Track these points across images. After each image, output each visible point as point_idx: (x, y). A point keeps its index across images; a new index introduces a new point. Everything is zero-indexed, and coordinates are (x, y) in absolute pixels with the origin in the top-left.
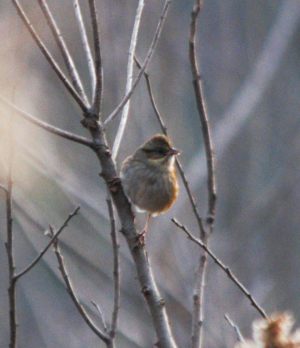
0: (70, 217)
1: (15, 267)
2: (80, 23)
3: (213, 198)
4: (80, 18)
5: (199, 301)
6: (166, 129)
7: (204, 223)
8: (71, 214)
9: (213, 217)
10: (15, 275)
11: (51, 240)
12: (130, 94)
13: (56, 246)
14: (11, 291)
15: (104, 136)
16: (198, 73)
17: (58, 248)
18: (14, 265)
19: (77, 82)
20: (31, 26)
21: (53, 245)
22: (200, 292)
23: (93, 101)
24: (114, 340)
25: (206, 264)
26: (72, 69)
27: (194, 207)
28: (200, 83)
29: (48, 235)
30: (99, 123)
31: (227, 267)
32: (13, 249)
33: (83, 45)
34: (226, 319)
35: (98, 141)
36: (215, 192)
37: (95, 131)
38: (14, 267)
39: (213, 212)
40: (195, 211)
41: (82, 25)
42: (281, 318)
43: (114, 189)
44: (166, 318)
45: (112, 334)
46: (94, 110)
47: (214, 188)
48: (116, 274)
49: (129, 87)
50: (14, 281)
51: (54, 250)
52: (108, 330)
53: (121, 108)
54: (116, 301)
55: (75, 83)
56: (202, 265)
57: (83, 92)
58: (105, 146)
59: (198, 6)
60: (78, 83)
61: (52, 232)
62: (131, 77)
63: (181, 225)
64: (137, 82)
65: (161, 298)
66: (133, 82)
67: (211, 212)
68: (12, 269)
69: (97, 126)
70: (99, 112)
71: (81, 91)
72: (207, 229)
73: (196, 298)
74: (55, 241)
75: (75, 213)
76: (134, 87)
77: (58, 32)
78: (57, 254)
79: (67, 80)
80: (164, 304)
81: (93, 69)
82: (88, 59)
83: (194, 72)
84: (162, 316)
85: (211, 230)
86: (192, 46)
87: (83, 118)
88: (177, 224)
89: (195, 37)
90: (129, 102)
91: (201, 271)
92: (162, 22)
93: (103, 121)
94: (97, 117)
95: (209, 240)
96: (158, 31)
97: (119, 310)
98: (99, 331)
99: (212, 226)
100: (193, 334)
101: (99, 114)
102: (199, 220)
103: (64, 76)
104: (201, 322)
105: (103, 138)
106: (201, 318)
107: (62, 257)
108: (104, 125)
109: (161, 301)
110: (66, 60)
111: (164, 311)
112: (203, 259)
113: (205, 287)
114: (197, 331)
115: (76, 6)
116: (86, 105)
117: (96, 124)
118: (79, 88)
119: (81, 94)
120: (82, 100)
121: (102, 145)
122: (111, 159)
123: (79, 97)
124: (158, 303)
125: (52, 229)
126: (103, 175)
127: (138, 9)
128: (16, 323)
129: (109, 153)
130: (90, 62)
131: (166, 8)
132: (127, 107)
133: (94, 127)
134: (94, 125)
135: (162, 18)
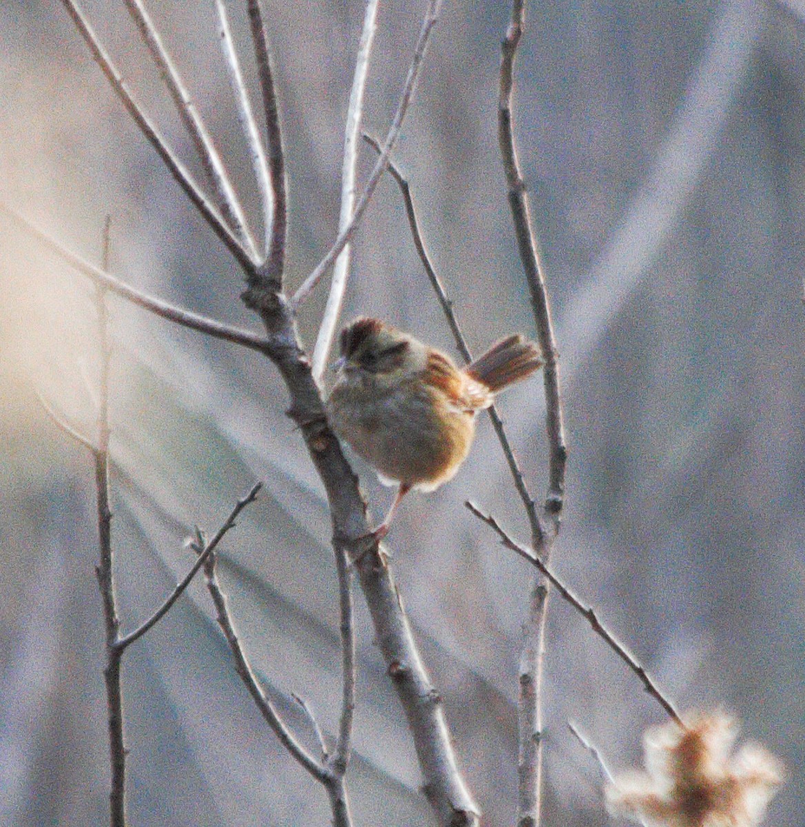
0: (241, 506)
1: (119, 620)
2: (233, 72)
3: (559, 456)
4: (233, 62)
5: (533, 688)
6: (450, 303)
7: (539, 511)
8: (242, 500)
9: (560, 499)
10: (120, 638)
11: (197, 558)
12: (352, 230)
13: (209, 572)
14: (112, 676)
15: (295, 326)
16: (520, 177)
17: (216, 577)
18: (117, 616)
19: (230, 208)
20: (124, 85)
21: (202, 569)
22: (534, 668)
23: (268, 248)
24: (344, 780)
26: (219, 178)
27: (517, 477)
28: (525, 198)
29: (193, 546)
30: (283, 297)
31: (591, 607)
32: (113, 581)
33: (241, 122)
34: (572, 731)
35: (280, 338)
36: (564, 443)
37: (273, 315)
38: (117, 622)
39: (561, 487)
40: (520, 486)
41: (238, 77)
42: (708, 722)
43: (320, 446)
44: (443, 731)
45: (341, 766)
46: (271, 269)
47: (563, 434)
48: (346, 630)
49: (347, 216)
50: (116, 653)
51: (206, 580)
52: (330, 758)
53: (331, 264)
54: (347, 692)
55: (225, 210)
56: (538, 607)
57: (245, 229)
58: (297, 349)
59: (516, 26)
60: (232, 211)
61: (201, 542)
62: (350, 192)
63: (486, 516)
64: (365, 203)
65: (432, 687)
66: (356, 202)
67: (556, 486)
68: (112, 626)
69: (278, 304)
70: (281, 272)
71: (239, 227)
72: (547, 526)
73: (527, 680)
74: (208, 560)
75: (252, 498)
76: (359, 215)
77: (185, 95)
78: (213, 589)
79: (208, 205)
80: (437, 700)
81: (265, 177)
82: (255, 155)
83: (512, 176)
84: (434, 726)
86: (505, 117)
87: (244, 287)
88: (477, 513)
89: (511, 95)
90: (347, 248)
91: (535, 621)
92: (416, 68)
93: (290, 294)
94: (277, 285)
95: (552, 550)
96: (409, 88)
97: (354, 711)
98: (312, 759)
99: (560, 520)
100: (521, 762)
101: (280, 279)
102: (530, 506)
103: (201, 195)
104: (538, 734)
105: (292, 331)
106: (539, 727)
107: (224, 596)
108: (293, 302)
109: (432, 694)
110: (205, 159)
111: (439, 716)
112: (540, 593)
113: (547, 657)
114: (530, 754)
115: (223, 35)
116: (251, 259)
117: (275, 299)
118: (236, 220)
119: (239, 234)
120: (242, 247)
121: (290, 348)
122: (310, 377)
123: (236, 241)
124: (424, 697)
125: (201, 534)
126: (294, 413)
127: (363, 38)
128: (124, 746)
129: (306, 364)
130: (257, 160)
131: (426, 37)
132: (343, 261)
133: (271, 306)
134: (270, 302)
135: (417, 58)
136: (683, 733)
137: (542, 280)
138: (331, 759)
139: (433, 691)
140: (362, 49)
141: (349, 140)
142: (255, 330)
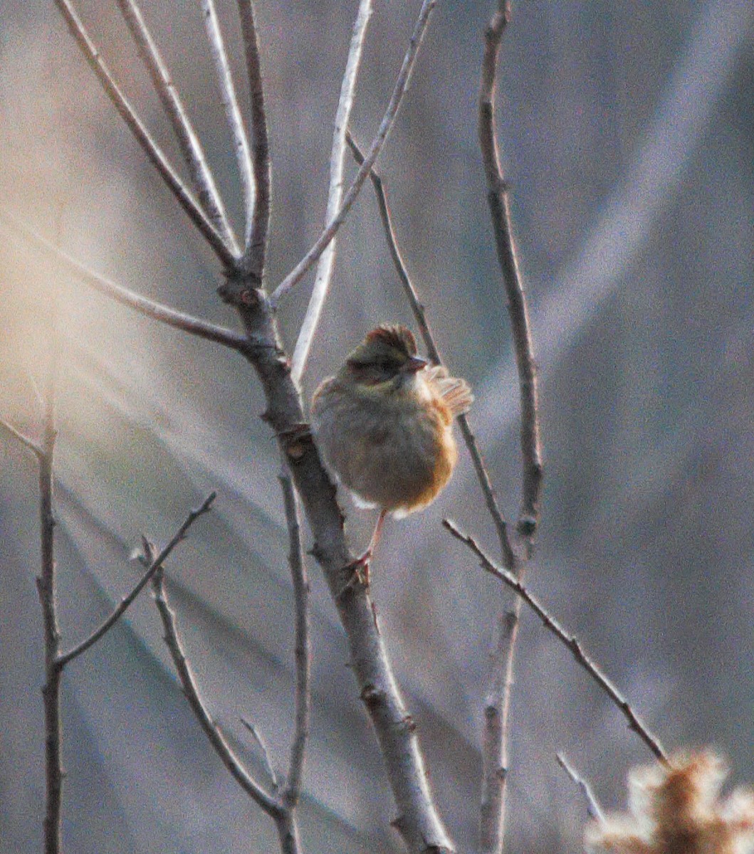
0: (193, 516)
1: (60, 635)
2: (217, 53)
3: (534, 474)
4: (218, 42)
5: (499, 722)
6: (422, 308)
7: (512, 533)
8: (195, 510)
9: (533, 520)
10: (60, 654)
11: (145, 572)
12: (337, 224)
13: (157, 587)
14: (51, 693)
15: (274, 325)
16: (501, 175)
17: (164, 593)
19: (210, 195)
20: (101, 61)
21: (150, 583)
22: (501, 700)
23: (248, 241)
24: (294, 813)
25: (516, 630)
26: (198, 164)
27: (489, 495)
28: (506, 199)
29: (140, 559)
30: (262, 293)
31: (575, 637)
32: (55, 593)
33: (225, 106)
34: (561, 764)
35: (258, 336)
36: (539, 461)
37: (252, 312)
38: (57, 635)
39: (535, 508)
40: (490, 504)
41: (223, 58)
42: (697, 761)
43: (297, 452)
44: (418, 760)
45: (291, 797)
46: (249, 262)
47: (538, 451)
48: (300, 654)
49: (334, 209)
50: (56, 669)
51: (153, 595)
52: (280, 788)
53: (315, 259)
54: (300, 719)
55: (204, 197)
56: (507, 635)
57: (224, 219)
58: (276, 348)
59: (501, 15)
60: (212, 198)
61: (149, 554)
62: (338, 185)
63: (465, 537)
64: (354, 196)
65: (407, 714)
66: (343, 196)
67: (529, 506)
68: (52, 641)
69: (257, 300)
70: (261, 266)
71: (219, 216)
72: (519, 549)
73: (492, 713)
74: (155, 574)
75: (206, 508)
76: (346, 208)
77: (165, 75)
78: (161, 605)
79: (186, 191)
80: (413, 727)
81: (248, 165)
82: (237, 142)
83: (492, 174)
84: (408, 755)
85: (530, 550)
86: (486, 111)
87: (222, 281)
88: (454, 533)
89: (493, 90)
90: (333, 243)
91: (503, 649)
92: (413, 53)
93: (271, 289)
94: (256, 280)
96: (405, 73)
97: (307, 740)
98: (261, 789)
99: (532, 542)
100: (483, 799)
101: (261, 273)
102: (502, 527)
103: (178, 181)
104: (503, 770)
105: (271, 330)
106: (504, 762)
107: (172, 613)
108: (273, 298)
109: (407, 720)
110: (184, 142)
111: (414, 744)
112: (510, 620)
113: (515, 688)
114: (494, 791)
115: (208, 13)
116: (230, 251)
117: (254, 295)
118: (215, 210)
119: (218, 225)
120: (220, 237)
121: (269, 347)
122: (289, 379)
123: (215, 231)
124: (398, 723)
125: (150, 545)
126: (270, 417)
127: (358, 23)
128: (61, 769)
129: (285, 365)
130: (240, 148)
131: (424, 21)
132: (328, 257)
133: (250, 302)
134: (249, 297)
135: (414, 44)
136: (669, 772)
137: (521, 286)
138: (281, 790)
139: (409, 717)
140: (356, 34)
141: (338, 130)
142: (231, 327)
